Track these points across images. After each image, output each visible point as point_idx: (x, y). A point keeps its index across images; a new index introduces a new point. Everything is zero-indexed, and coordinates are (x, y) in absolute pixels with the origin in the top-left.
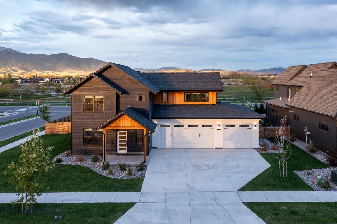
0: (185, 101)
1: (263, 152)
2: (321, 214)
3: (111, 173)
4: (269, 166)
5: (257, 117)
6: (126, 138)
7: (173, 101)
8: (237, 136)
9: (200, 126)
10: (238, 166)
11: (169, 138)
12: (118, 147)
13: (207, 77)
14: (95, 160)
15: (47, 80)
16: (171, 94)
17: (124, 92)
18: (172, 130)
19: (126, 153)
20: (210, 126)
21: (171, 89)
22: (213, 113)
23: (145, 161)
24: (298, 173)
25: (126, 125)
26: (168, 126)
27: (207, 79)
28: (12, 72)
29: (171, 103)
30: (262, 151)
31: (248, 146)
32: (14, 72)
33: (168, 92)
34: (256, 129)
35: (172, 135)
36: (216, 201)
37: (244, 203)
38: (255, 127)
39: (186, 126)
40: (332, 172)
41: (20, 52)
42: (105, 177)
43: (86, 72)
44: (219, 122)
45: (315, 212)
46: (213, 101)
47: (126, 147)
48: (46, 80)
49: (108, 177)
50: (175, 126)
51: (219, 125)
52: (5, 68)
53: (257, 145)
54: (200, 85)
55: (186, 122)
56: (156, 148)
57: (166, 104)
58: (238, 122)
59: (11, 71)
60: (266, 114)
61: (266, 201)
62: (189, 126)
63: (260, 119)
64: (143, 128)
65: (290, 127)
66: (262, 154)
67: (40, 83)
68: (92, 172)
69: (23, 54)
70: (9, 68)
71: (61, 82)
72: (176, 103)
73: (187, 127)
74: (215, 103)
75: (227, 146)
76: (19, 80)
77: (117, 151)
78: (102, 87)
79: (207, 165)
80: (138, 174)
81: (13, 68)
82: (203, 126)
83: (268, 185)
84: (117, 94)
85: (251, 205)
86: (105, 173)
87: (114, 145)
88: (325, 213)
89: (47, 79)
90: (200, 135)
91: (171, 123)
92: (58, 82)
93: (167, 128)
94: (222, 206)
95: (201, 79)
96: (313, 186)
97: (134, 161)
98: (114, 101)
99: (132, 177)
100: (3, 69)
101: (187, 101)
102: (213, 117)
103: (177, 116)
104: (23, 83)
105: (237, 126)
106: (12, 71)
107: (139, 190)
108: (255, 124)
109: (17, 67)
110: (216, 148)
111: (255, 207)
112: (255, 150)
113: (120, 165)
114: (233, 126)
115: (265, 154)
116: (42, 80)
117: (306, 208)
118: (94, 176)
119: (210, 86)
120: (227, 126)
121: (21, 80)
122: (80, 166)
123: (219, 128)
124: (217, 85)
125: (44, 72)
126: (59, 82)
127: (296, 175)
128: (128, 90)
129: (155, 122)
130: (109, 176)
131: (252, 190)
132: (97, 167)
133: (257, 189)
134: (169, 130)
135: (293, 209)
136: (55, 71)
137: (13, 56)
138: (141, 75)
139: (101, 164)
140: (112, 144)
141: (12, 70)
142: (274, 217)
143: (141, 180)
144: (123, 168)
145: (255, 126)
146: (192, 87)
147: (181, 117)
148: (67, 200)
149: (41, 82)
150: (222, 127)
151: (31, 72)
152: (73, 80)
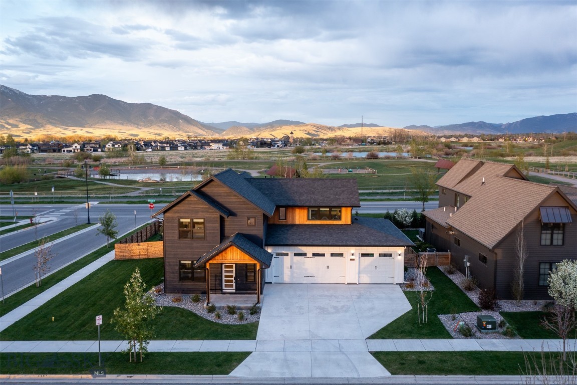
0: (308, 219)
1: (408, 290)
2: (449, 364)
3: (219, 316)
4: (411, 308)
5: (402, 244)
6: (234, 272)
7: (293, 219)
8: (376, 267)
9: (328, 255)
10: (372, 309)
11: (287, 271)
12: (224, 283)
13: (340, 186)
14: (196, 300)
15: (76, 147)
16: (290, 210)
17: (231, 213)
18: (292, 260)
19: (234, 291)
20: (341, 255)
21: (291, 203)
22: (346, 238)
23: (258, 303)
24: (443, 318)
25: (235, 258)
26: (287, 255)
27: (340, 188)
28: (9, 129)
29: (290, 222)
30: (407, 287)
31: (390, 281)
32: (12, 127)
33: (287, 207)
34: (401, 259)
35: (291, 267)
36: (341, 350)
37: (371, 353)
38: (400, 257)
39: (309, 255)
40: (478, 317)
42: (212, 322)
43: (140, 129)
44: (353, 250)
45: (445, 361)
46: (346, 218)
47: (234, 284)
48: (74, 147)
49: (215, 323)
50: (296, 255)
51: (353, 255)
53: (401, 280)
54: (329, 197)
55: (310, 250)
56: (271, 283)
57: (284, 223)
58: (377, 251)
60: (424, 229)
61: (396, 350)
62: (314, 255)
63: (405, 247)
64: (256, 262)
65: (450, 253)
66: (405, 292)
67: (64, 151)
68: (195, 315)
71: (99, 150)
72: (297, 222)
73: (311, 256)
74: (349, 222)
75: (363, 281)
76: (27, 147)
77: (222, 289)
78: (203, 208)
79: (335, 308)
80: (250, 319)
82: (332, 255)
83: (402, 332)
84: (221, 216)
85: (377, 355)
86: (211, 317)
87: (218, 282)
88: (454, 362)
89: (76, 145)
90: (328, 267)
91: (291, 251)
92: (94, 151)
93: (285, 257)
94: (346, 355)
95: (332, 189)
96: (453, 334)
97: (244, 301)
98: (218, 225)
99: (245, 322)
101: (312, 219)
102: (344, 244)
103: (298, 242)
104: (35, 151)
105: (376, 255)
107: (254, 338)
108: (400, 252)
110: (348, 284)
111: (382, 357)
112: (398, 286)
113: (229, 307)
114: (372, 255)
115: (410, 291)
116: (66, 146)
117: (437, 358)
118: (199, 321)
119: (343, 199)
120: (363, 255)
121: (31, 147)
122: (178, 308)
123: (352, 257)
124: (353, 198)
125: (66, 129)
126: (97, 151)
127: (439, 320)
128: (234, 211)
129: (269, 250)
130: (217, 321)
131: (383, 338)
132: (199, 309)
133: (389, 337)
134: (287, 260)
135: (421, 359)
136: (84, 127)
137: (10, 100)
138: (250, 182)
139: (205, 305)
140: (216, 279)
141: (9, 124)
142: (400, 366)
143: (255, 326)
144: (232, 310)
145: (400, 255)
146: (319, 201)
147: (304, 243)
148: (175, 349)
149: (66, 149)
150: (356, 257)
151: (42, 129)
152: (120, 146)
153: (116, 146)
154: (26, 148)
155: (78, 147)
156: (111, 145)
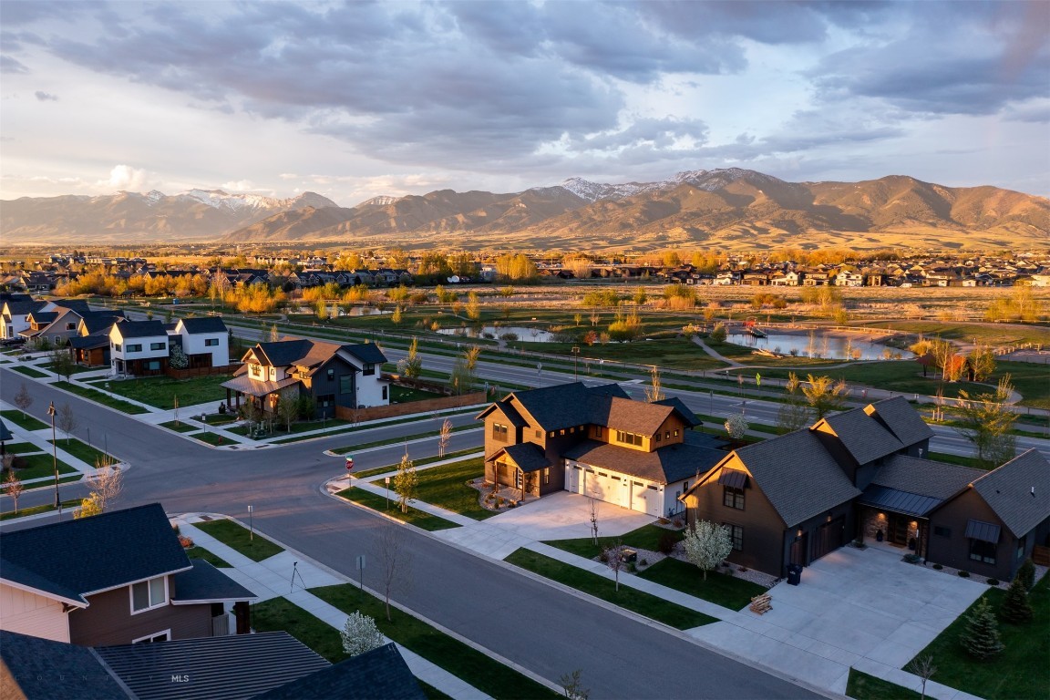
0: (618, 441)
1: (657, 525)
5: (658, 479)
7: (606, 438)
8: (645, 498)
13: (653, 413)
16: (604, 430)
17: (525, 424)
18: (584, 475)
20: (619, 479)
21: (605, 424)
22: (624, 464)
26: (581, 469)
27: (651, 415)
28: (755, 236)
29: (603, 440)
30: (661, 523)
32: (760, 233)
34: (662, 495)
35: (584, 480)
38: (661, 492)
41: (778, 180)
43: (967, 233)
46: (646, 446)
50: (587, 471)
51: (625, 480)
52: (739, 223)
53: (662, 515)
54: (635, 423)
55: (595, 469)
57: (598, 440)
58: (647, 482)
59: (752, 231)
63: (665, 484)
66: (649, 525)
67: (775, 283)
69: (786, 183)
70: (749, 225)
71: (826, 283)
72: (609, 442)
73: (598, 474)
74: (648, 450)
76: (727, 276)
81: (759, 224)
82: (613, 477)
89: (792, 274)
90: (609, 487)
91: (582, 466)
93: (579, 471)
95: (644, 415)
98: (515, 433)
100: (735, 227)
103: (583, 459)
104: (735, 282)
105: (645, 486)
106: (755, 233)
107: (481, 520)
108: (661, 487)
109: (768, 221)
112: (657, 519)
114: (642, 485)
119: (644, 427)
120: (636, 483)
122: (478, 491)
123: (625, 483)
124: (653, 426)
128: (529, 423)
129: (567, 462)
131: (548, 544)
132: (487, 495)
134: (581, 474)
136: (867, 231)
137: (761, 191)
141: (754, 228)
143: (497, 514)
145: (661, 490)
146: (624, 424)
147: (589, 462)
150: (628, 483)
151: (800, 236)
152: (860, 277)
153: (853, 277)
154: (724, 278)
155: (795, 277)
156: (845, 276)
